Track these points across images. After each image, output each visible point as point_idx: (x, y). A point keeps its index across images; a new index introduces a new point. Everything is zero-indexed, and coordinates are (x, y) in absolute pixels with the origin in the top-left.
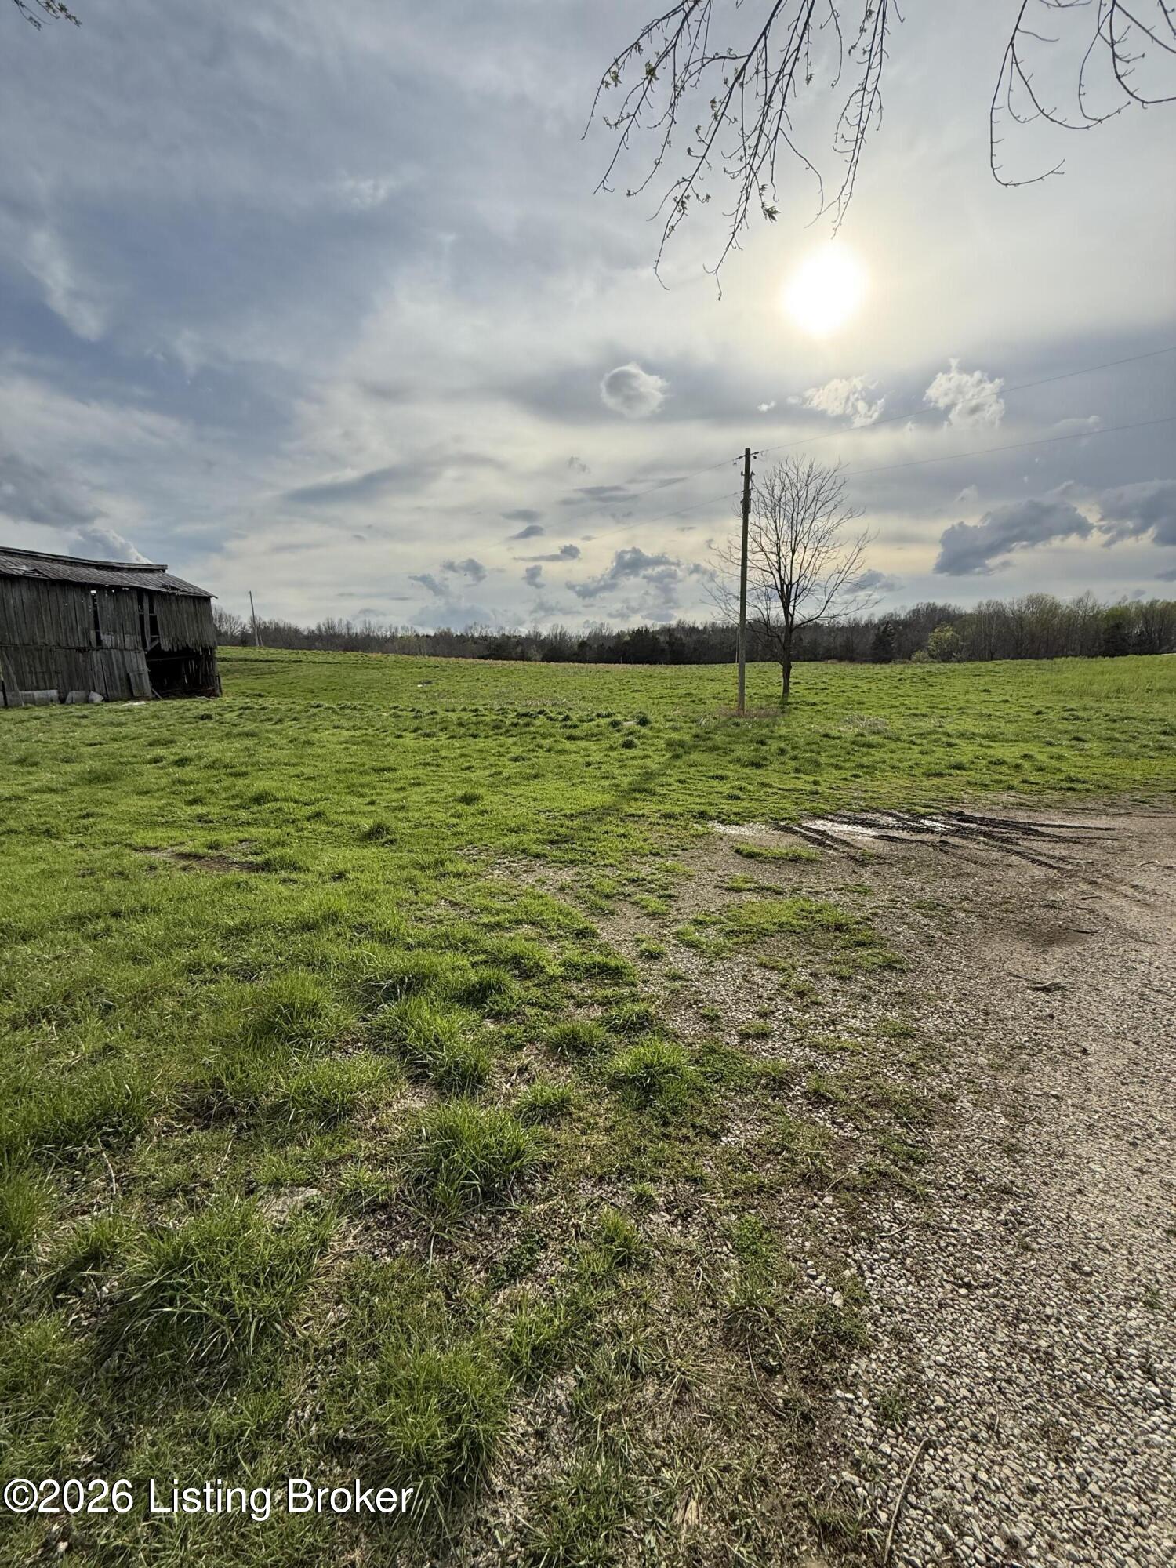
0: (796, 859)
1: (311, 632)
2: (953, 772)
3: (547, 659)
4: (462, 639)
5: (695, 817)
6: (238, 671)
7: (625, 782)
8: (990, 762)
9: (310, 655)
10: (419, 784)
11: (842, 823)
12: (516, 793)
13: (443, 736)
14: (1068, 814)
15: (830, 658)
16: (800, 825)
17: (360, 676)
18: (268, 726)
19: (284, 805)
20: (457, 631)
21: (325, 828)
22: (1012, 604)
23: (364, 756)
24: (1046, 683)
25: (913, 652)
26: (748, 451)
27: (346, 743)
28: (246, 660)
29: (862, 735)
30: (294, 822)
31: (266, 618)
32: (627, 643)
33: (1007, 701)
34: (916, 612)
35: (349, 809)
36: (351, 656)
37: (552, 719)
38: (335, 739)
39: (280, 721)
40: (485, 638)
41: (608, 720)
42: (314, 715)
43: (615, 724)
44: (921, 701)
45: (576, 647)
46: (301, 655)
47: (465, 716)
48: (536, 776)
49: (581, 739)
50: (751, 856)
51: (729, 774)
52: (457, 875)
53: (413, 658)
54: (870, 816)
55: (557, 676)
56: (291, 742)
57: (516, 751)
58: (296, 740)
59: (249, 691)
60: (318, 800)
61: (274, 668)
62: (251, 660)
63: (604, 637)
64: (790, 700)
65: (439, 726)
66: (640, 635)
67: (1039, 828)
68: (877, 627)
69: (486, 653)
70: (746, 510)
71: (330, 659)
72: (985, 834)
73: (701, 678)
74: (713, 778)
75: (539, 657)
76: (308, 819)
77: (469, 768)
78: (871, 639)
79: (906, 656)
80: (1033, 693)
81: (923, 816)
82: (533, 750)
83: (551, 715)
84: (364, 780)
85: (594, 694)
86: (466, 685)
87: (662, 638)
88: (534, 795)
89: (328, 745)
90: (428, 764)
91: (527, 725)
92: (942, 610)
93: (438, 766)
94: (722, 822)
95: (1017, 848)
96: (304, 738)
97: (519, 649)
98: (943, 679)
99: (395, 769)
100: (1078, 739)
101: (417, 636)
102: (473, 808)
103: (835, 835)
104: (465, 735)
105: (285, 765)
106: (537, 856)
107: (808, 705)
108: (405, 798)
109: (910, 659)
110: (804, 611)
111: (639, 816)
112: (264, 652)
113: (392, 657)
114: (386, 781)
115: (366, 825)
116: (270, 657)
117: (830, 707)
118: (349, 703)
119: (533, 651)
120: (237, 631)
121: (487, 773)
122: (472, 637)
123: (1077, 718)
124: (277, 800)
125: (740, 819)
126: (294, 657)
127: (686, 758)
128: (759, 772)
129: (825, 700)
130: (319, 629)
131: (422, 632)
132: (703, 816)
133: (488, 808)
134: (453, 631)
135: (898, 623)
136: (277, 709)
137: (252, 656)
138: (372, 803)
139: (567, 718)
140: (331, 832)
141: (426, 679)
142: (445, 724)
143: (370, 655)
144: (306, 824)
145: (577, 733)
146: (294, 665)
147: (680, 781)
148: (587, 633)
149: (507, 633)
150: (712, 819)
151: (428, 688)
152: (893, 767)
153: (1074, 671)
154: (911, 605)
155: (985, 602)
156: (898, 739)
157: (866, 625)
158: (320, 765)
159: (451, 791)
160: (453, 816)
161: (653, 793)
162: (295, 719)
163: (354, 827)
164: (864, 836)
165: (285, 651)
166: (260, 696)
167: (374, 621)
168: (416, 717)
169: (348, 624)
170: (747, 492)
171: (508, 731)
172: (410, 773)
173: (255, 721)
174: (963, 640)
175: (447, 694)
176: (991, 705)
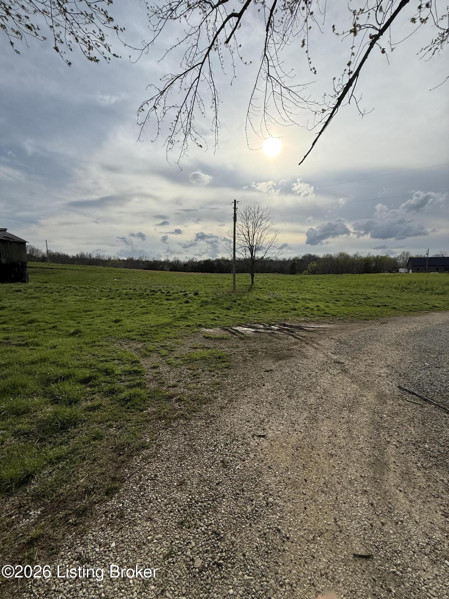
0: (222, 339)
1: (73, 257)
2: (291, 311)
3: (171, 270)
4: (138, 262)
5: (197, 326)
6: (38, 272)
7: (178, 315)
8: (305, 308)
9: (71, 267)
10: (100, 316)
11: (246, 327)
12: (135, 319)
13: (118, 299)
14: (317, 324)
15: (275, 272)
16: (231, 328)
17: (92, 275)
18: (46, 294)
19: (41, 324)
20: (136, 258)
21: (56, 332)
22: (335, 255)
23: (82, 306)
24: (337, 282)
25: (303, 270)
26: (235, 200)
27: (77, 301)
28: (41, 268)
29: (270, 299)
30: (43, 330)
31: (54, 251)
32: (202, 265)
33: (323, 288)
34: (305, 257)
35: (68, 325)
36: (89, 267)
37: (163, 293)
38: (72, 299)
39: (52, 293)
40: (147, 261)
41: (183, 293)
42: (67, 290)
43: (185, 295)
44: (297, 288)
45: (183, 266)
46: (67, 266)
47: (129, 291)
48: (147, 313)
49: (171, 300)
50: (208, 338)
51: (216, 312)
52: (99, 346)
53: (116, 269)
54: (256, 325)
55: (171, 277)
56: (53, 301)
57: (143, 304)
58: (55, 300)
59: (42, 281)
60: (56, 322)
61: (54, 271)
62: (44, 268)
63: (194, 262)
64: (253, 287)
65: (117, 295)
66: (207, 262)
67: (305, 328)
68: (291, 261)
69: (147, 267)
70: (235, 220)
71: (79, 268)
72: (287, 330)
73: (225, 278)
74: (210, 313)
75: (169, 269)
76: (50, 329)
77: (122, 310)
78: (289, 265)
79: (301, 272)
80: (333, 285)
81: (273, 325)
82: (150, 304)
83: (163, 291)
84: (78, 315)
85: (184, 284)
86: (135, 279)
87: (215, 263)
88: (143, 320)
89: (68, 302)
90: (107, 309)
91: (153, 295)
92: (314, 256)
93: (110, 309)
94: (206, 328)
95: (294, 334)
96: (59, 299)
97: (161, 266)
98: (306, 280)
99: (92, 311)
100: (337, 301)
101: (119, 260)
102: (117, 324)
103: (240, 331)
104: (126, 299)
105: (47, 309)
106: (133, 340)
107: (259, 288)
108: (92, 321)
109: (302, 273)
110: (259, 255)
111: (177, 326)
112: (50, 264)
113: (106, 268)
114: (87, 315)
115: (72, 330)
116: (53, 267)
117: (266, 289)
118: (83, 286)
119: (166, 267)
120: (40, 256)
121: (129, 312)
122: (142, 261)
123: (342, 294)
124: (39, 322)
125: (212, 326)
126: (64, 267)
127: (205, 306)
128: (228, 311)
129: (265, 287)
130: (77, 255)
131: (121, 258)
132: (200, 326)
133: (123, 324)
134: (134, 258)
135: (299, 260)
136: (52, 288)
137: (45, 266)
138: (79, 323)
139: (168, 292)
140: (58, 333)
141: (119, 277)
142: (120, 295)
143: (97, 267)
144: (48, 330)
145: (171, 298)
146: (63, 271)
147: (198, 315)
148: (187, 260)
149: (156, 260)
150: (203, 327)
151: (119, 280)
152: (273, 309)
153: (346, 278)
154: (303, 254)
155: (326, 254)
156: (281, 300)
157: (288, 261)
158: (62, 309)
159: (111, 318)
160: (108, 327)
161: (186, 318)
162: (58, 292)
163: (67, 331)
164: (249, 331)
165: (60, 265)
166: (46, 282)
167: (101, 254)
168: (109, 292)
169: (90, 254)
170: (235, 214)
171: (144, 297)
172: (98, 312)
173: (40, 293)
174: (320, 267)
175: (126, 283)
176: (318, 289)
